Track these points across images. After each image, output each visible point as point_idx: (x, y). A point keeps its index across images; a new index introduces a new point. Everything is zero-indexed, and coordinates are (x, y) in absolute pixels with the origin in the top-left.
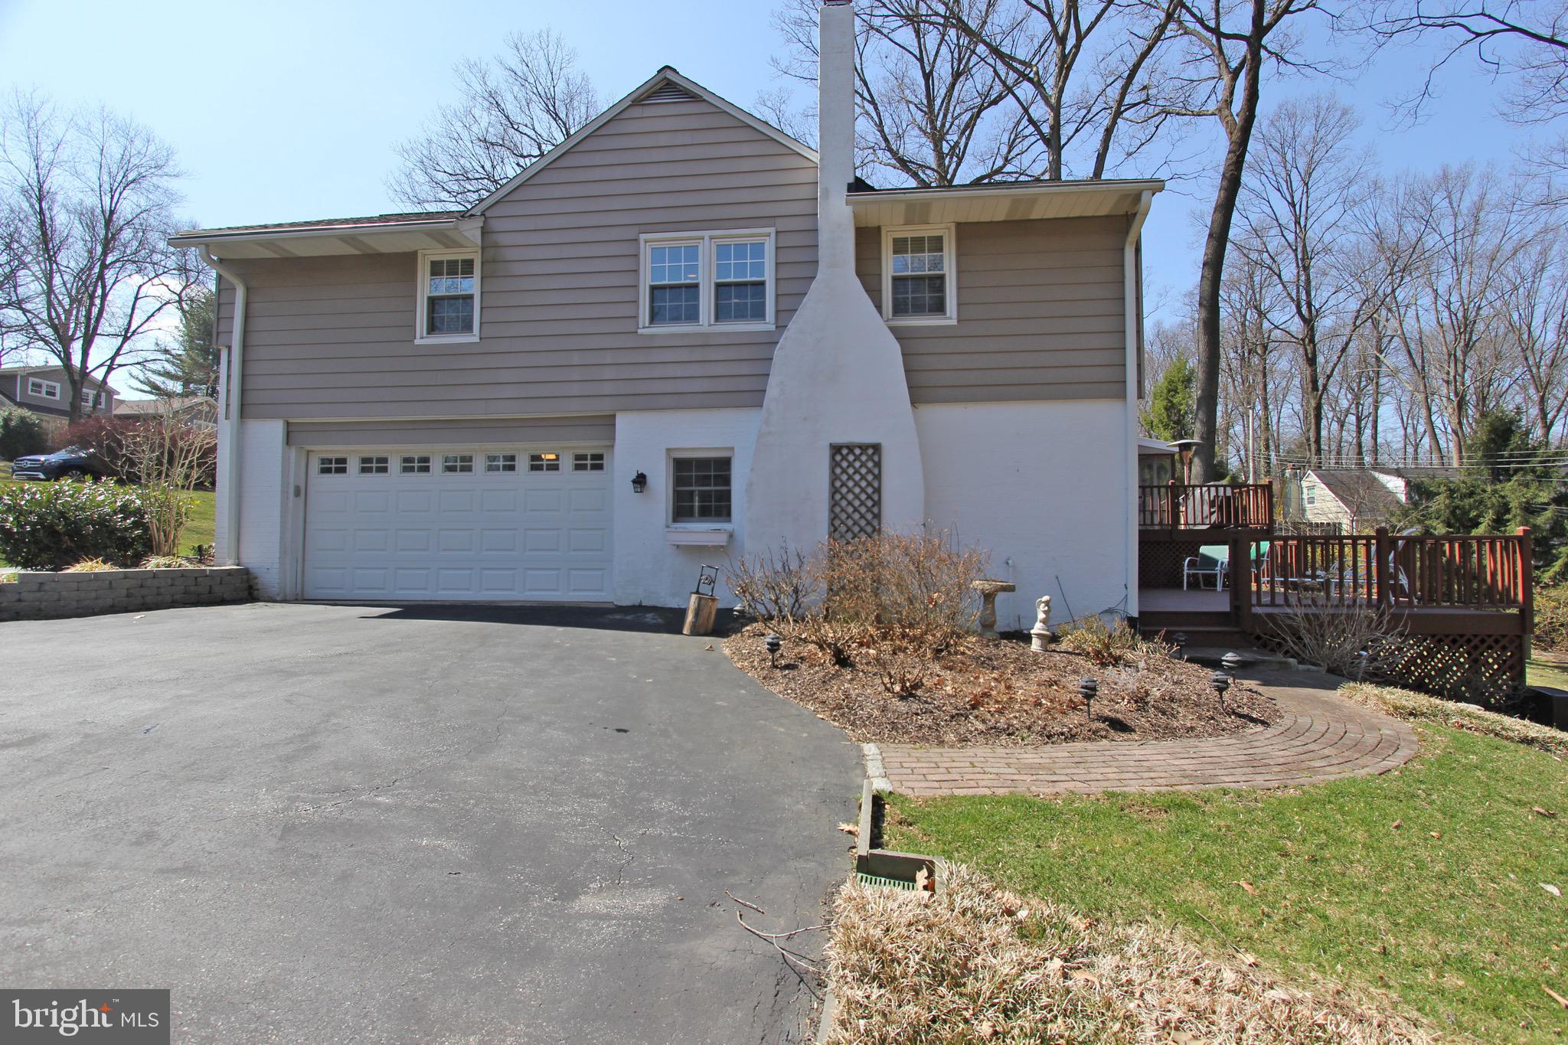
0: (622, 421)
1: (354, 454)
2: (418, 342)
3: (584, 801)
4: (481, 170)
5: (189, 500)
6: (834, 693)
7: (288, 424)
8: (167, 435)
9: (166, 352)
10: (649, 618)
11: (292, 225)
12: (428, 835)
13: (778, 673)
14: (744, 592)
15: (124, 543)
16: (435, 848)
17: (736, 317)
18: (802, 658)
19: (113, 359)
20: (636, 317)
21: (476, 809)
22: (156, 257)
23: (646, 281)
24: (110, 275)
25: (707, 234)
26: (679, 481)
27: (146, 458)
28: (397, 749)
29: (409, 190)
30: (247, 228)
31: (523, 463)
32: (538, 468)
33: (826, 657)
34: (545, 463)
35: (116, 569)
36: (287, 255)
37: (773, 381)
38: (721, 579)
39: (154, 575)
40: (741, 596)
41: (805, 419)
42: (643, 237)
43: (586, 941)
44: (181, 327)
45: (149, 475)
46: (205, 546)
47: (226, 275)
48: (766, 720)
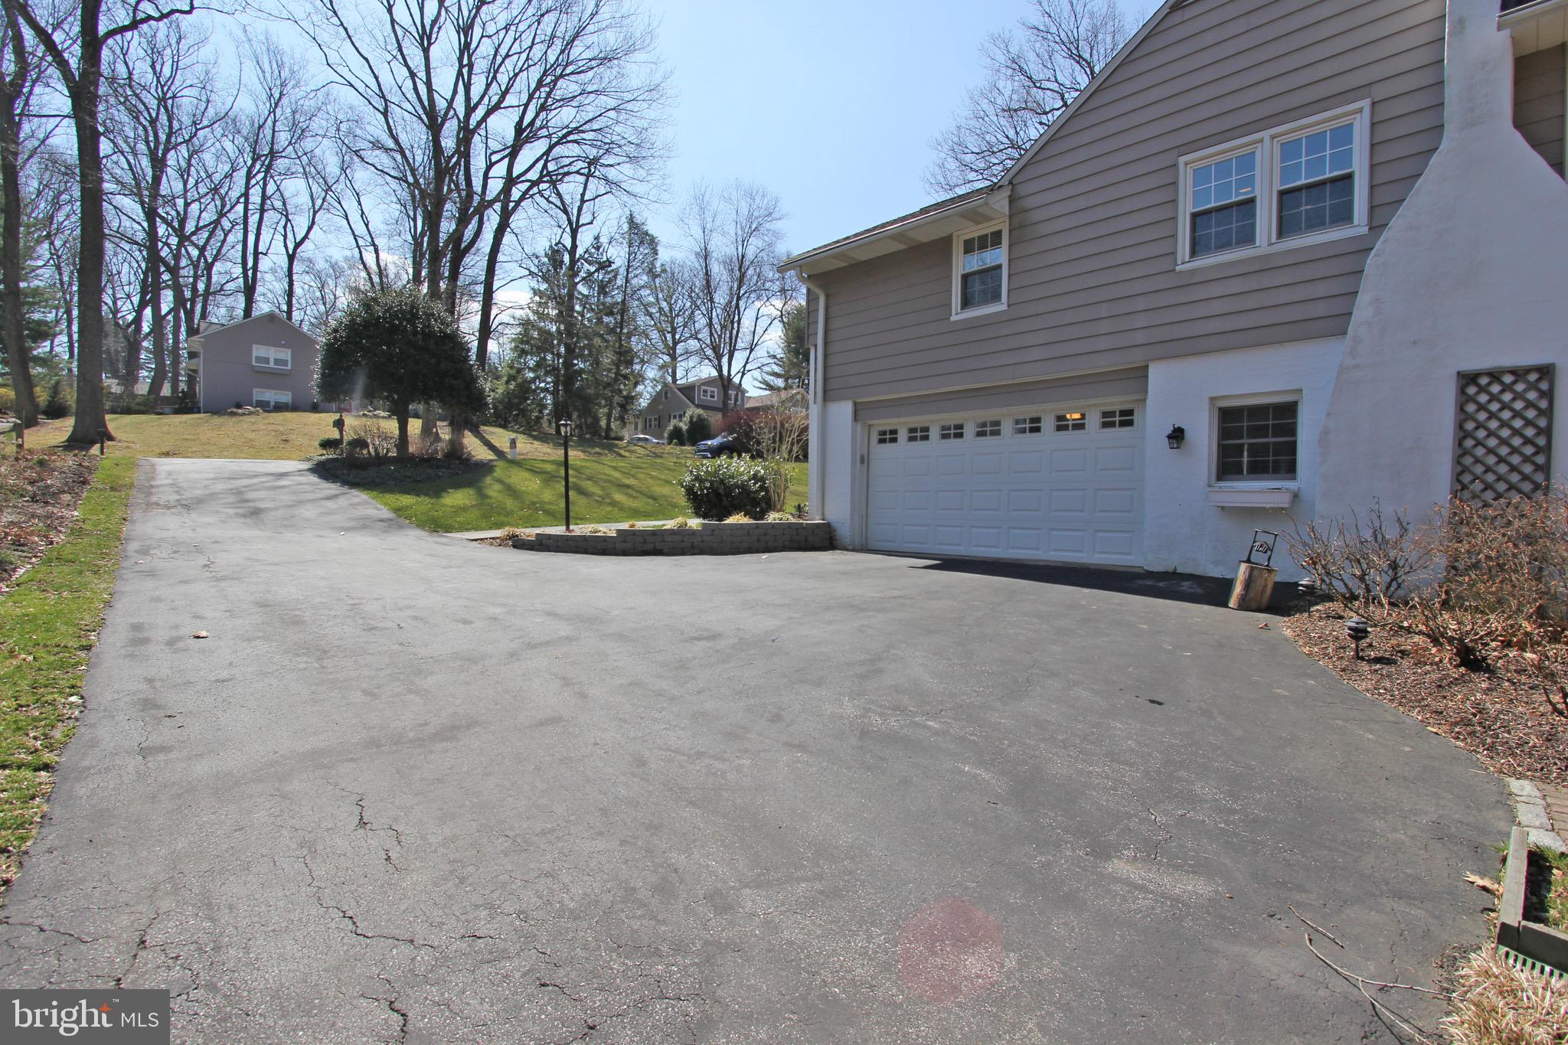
0: (1155, 372)
1: (902, 424)
2: (954, 318)
3: (1115, 765)
4: (1005, 140)
5: (791, 469)
6: (1458, 701)
7: (855, 404)
8: (778, 419)
9: (774, 357)
10: (1186, 586)
11: (856, 235)
12: (969, 763)
13: (1364, 667)
14: (1315, 563)
15: (755, 502)
16: (975, 776)
17: (1307, 228)
18: (1403, 652)
19: (745, 366)
20: (1174, 253)
21: (1009, 750)
22: (768, 285)
23: (1187, 207)
24: (742, 304)
25: (1265, 134)
26: (1225, 433)
27: (767, 437)
28: (942, 683)
29: (942, 180)
30: (826, 246)
31: (1048, 424)
32: (1065, 428)
33: (1447, 655)
34: (1070, 423)
35: (752, 521)
36: (854, 262)
37: (1363, 300)
38: (1282, 548)
39: (773, 526)
40: (1310, 568)
41: (1415, 343)
42: (1182, 160)
43: (1120, 905)
44: (783, 337)
45: (768, 450)
46: (802, 505)
47: (812, 287)
48: (1346, 721)
